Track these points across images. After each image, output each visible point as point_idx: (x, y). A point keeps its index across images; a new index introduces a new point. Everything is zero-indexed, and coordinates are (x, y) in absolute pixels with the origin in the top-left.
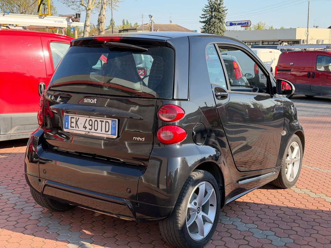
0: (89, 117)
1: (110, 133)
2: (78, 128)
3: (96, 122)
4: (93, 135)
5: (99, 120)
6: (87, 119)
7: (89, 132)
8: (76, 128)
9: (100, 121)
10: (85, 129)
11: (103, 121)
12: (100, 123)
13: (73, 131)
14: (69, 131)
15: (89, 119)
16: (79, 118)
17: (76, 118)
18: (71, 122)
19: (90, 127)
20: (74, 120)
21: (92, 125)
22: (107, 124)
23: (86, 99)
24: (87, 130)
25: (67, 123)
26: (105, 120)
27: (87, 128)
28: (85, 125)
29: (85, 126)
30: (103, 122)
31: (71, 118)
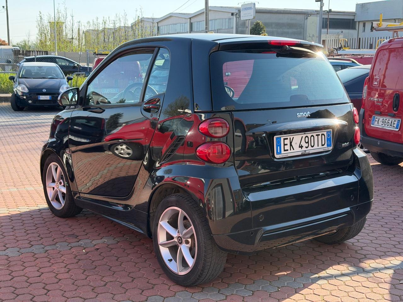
0: (305, 134)
1: (326, 146)
2: (293, 149)
3: (312, 137)
4: (310, 153)
5: (314, 135)
6: (302, 137)
7: (305, 151)
9: (316, 135)
10: (302, 149)
11: (319, 135)
12: (316, 137)
13: (288, 155)
14: (282, 156)
15: (304, 136)
16: (293, 138)
17: (290, 138)
18: (285, 145)
19: (307, 145)
20: (287, 142)
21: (308, 142)
22: (323, 137)
23: (299, 114)
24: (304, 149)
25: (279, 147)
26: (320, 134)
27: (303, 147)
28: (301, 144)
29: (301, 146)
30: (319, 136)
31: (284, 139)
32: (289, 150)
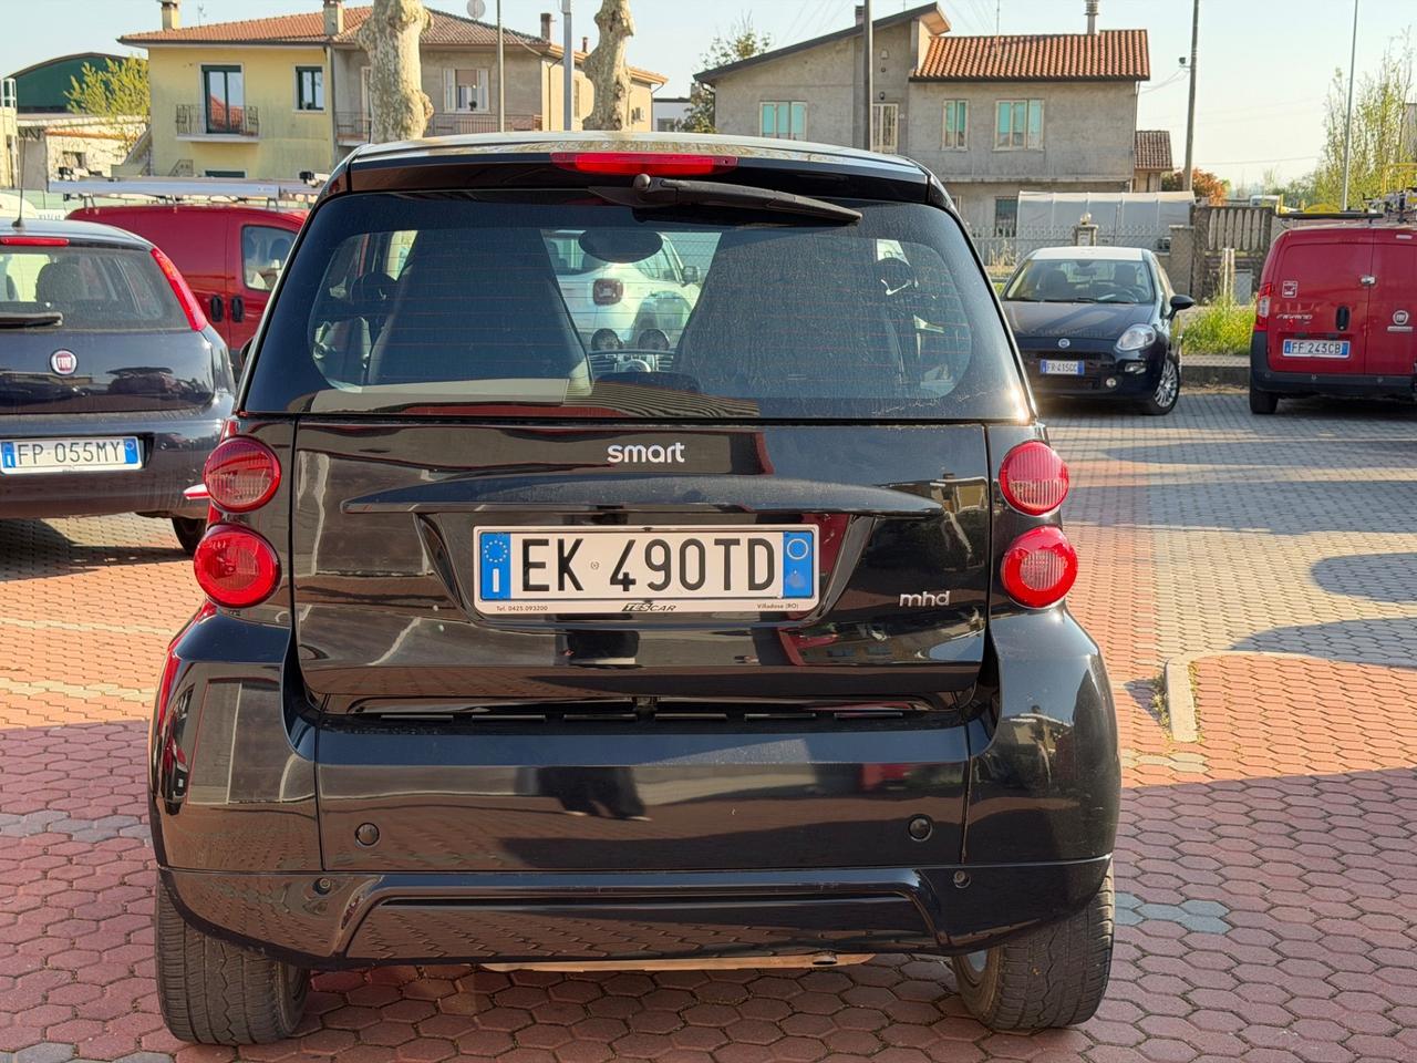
0: (648, 530)
1: (777, 587)
2: (578, 587)
3: (692, 552)
4: (675, 610)
5: (707, 539)
6: (630, 544)
7: (648, 601)
8: (561, 587)
9: (718, 542)
10: (626, 589)
11: (737, 542)
12: (715, 555)
13: (545, 608)
14: (510, 608)
15: (643, 540)
16: (578, 543)
17: (561, 544)
18: (527, 565)
19: (659, 578)
20: (547, 555)
21: (666, 567)
22: (760, 551)
23: (620, 448)
24: (640, 590)
25: (496, 572)
26: (744, 538)
27: (633, 582)
28: (623, 570)
29: (620, 576)
30: (733, 548)
31: (527, 544)
32: (554, 584)
